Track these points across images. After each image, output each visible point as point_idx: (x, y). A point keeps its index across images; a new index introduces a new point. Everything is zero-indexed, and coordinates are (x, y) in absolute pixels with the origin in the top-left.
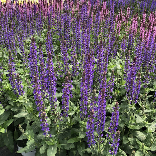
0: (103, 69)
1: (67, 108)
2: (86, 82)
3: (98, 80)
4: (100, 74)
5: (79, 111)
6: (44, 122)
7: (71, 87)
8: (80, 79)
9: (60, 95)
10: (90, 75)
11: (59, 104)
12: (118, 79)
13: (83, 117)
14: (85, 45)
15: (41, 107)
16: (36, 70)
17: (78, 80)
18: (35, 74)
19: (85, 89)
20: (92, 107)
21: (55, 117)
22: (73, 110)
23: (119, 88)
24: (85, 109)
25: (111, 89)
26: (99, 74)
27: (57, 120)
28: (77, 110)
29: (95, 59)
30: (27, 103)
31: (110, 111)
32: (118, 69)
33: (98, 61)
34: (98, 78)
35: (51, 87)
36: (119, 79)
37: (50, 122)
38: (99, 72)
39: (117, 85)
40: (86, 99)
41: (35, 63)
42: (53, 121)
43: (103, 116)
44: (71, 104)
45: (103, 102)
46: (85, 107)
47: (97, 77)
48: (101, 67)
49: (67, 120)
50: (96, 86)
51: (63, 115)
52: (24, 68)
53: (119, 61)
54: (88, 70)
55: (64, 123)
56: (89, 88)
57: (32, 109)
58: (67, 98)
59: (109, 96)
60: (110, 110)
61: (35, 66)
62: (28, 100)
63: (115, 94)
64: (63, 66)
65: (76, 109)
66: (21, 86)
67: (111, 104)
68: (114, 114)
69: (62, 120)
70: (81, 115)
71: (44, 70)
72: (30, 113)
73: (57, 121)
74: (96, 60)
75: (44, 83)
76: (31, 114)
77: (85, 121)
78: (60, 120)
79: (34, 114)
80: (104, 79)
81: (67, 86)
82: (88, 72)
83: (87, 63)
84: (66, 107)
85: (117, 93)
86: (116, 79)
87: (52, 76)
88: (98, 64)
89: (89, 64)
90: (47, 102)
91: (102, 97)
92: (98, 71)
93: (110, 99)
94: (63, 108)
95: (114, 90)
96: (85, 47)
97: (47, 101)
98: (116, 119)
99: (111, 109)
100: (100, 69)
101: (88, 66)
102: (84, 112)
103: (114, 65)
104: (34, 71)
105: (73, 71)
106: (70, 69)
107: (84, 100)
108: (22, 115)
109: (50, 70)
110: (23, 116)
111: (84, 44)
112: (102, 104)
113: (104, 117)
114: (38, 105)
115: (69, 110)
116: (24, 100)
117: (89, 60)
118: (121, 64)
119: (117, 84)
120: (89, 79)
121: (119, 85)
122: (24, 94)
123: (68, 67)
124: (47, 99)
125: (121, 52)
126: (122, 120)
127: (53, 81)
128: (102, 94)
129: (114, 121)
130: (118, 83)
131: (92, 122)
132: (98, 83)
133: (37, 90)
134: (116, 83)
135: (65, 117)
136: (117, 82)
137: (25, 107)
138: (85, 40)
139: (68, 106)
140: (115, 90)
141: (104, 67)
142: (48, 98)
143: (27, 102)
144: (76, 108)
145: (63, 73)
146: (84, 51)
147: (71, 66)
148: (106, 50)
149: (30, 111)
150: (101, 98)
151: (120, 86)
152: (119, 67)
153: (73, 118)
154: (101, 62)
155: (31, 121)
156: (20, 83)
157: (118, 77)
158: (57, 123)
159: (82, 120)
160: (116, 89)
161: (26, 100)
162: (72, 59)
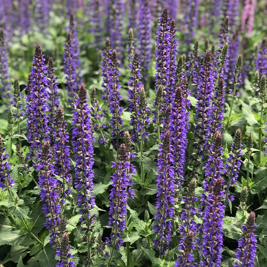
0: (212, 124)
1: (121, 224)
2: (171, 160)
3: (198, 154)
4: (204, 137)
5: (150, 232)
6: (64, 258)
7: (131, 171)
8: (151, 149)
9: (100, 189)
10: (179, 140)
11: (97, 214)
12: (249, 150)
13: (160, 248)
14: (165, 63)
15: (56, 219)
16: (44, 126)
17: (148, 153)
18: (40, 135)
19: (169, 177)
20: (187, 224)
21: (91, 245)
22: (134, 229)
23: (252, 173)
24: (167, 228)
25: (234, 176)
26: (201, 138)
27: (93, 255)
28: (146, 229)
29: (190, 98)
30: (17, 208)
31: (231, 234)
32: (249, 125)
33: (200, 105)
34: (199, 149)
35: (84, 171)
36: (253, 150)
37: (77, 259)
38: (202, 134)
39: (248, 166)
40: (169, 203)
41: (40, 108)
42: (85, 257)
43: (216, 248)
44: (129, 213)
45: (218, 212)
46: (168, 223)
47: (195, 146)
48: (206, 119)
49: (121, 256)
50: (191, 169)
51: (110, 243)
52: (11, 118)
53: (252, 102)
54: (176, 127)
55: (113, 263)
56: (176, 174)
57: (29, 225)
58: (121, 198)
59: (229, 194)
60: (229, 231)
61: (43, 116)
62: (21, 202)
63: (244, 192)
64: (107, 116)
65: (143, 228)
66: (5, 165)
67: (234, 215)
68: (245, 243)
69: (107, 254)
70: (157, 242)
71: (63, 127)
72: (24, 236)
73: (95, 257)
74: (193, 101)
75: (64, 158)
76: (26, 237)
77: (167, 260)
78: (102, 255)
79: (33, 238)
80: (217, 152)
81: (123, 168)
82: (176, 132)
83: (174, 110)
84: (119, 221)
85: (248, 187)
86: (246, 150)
87: (87, 142)
88: (200, 111)
89: (179, 113)
90: (69, 208)
91: (215, 200)
92: (200, 130)
93: (230, 203)
94: (112, 225)
95: (239, 180)
96: (165, 66)
97: (68, 205)
98: (250, 255)
99: (233, 230)
100: (205, 125)
101: (175, 117)
102: (165, 236)
103: (239, 114)
104: (38, 127)
105: (132, 127)
106: (124, 123)
107: (165, 206)
108: (5, 239)
109: (83, 128)
110: (7, 242)
111: (163, 61)
112: (213, 215)
113: (218, 251)
114: (49, 214)
115: (126, 229)
116: (12, 201)
117: (178, 102)
118: (255, 110)
119: (248, 164)
120: (177, 151)
121: (252, 167)
122: (13, 185)
123: (120, 118)
124: (69, 199)
125: (256, 79)
126: (262, 258)
127: (87, 156)
128: (215, 191)
129: (243, 261)
130: (250, 162)
131: (188, 262)
132: (199, 160)
133: (48, 178)
134: (244, 162)
135: (115, 248)
136: (246, 159)
137: (10, 218)
138: (165, 51)
139: (123, 218)
140: (243, 179)
141: (214, 119)
142: (71, 196)
143: (19, 206)
144: (142, 225)
145: (106, 133)
146: (162, 79)
147: (126, 116)
148: (218, 74)
149: (25, 229)
150: (211, 202)
151: (255, 168)
152: (252, 119)
153: (135, 251)
154: (207, 106)
155: (25, 255)
156: (5, 159)
157: (249, 146)
158: (93, 262)
159: (157, 256)
160: (245, 178)
161: (16, 201)
162: (131, 98)
